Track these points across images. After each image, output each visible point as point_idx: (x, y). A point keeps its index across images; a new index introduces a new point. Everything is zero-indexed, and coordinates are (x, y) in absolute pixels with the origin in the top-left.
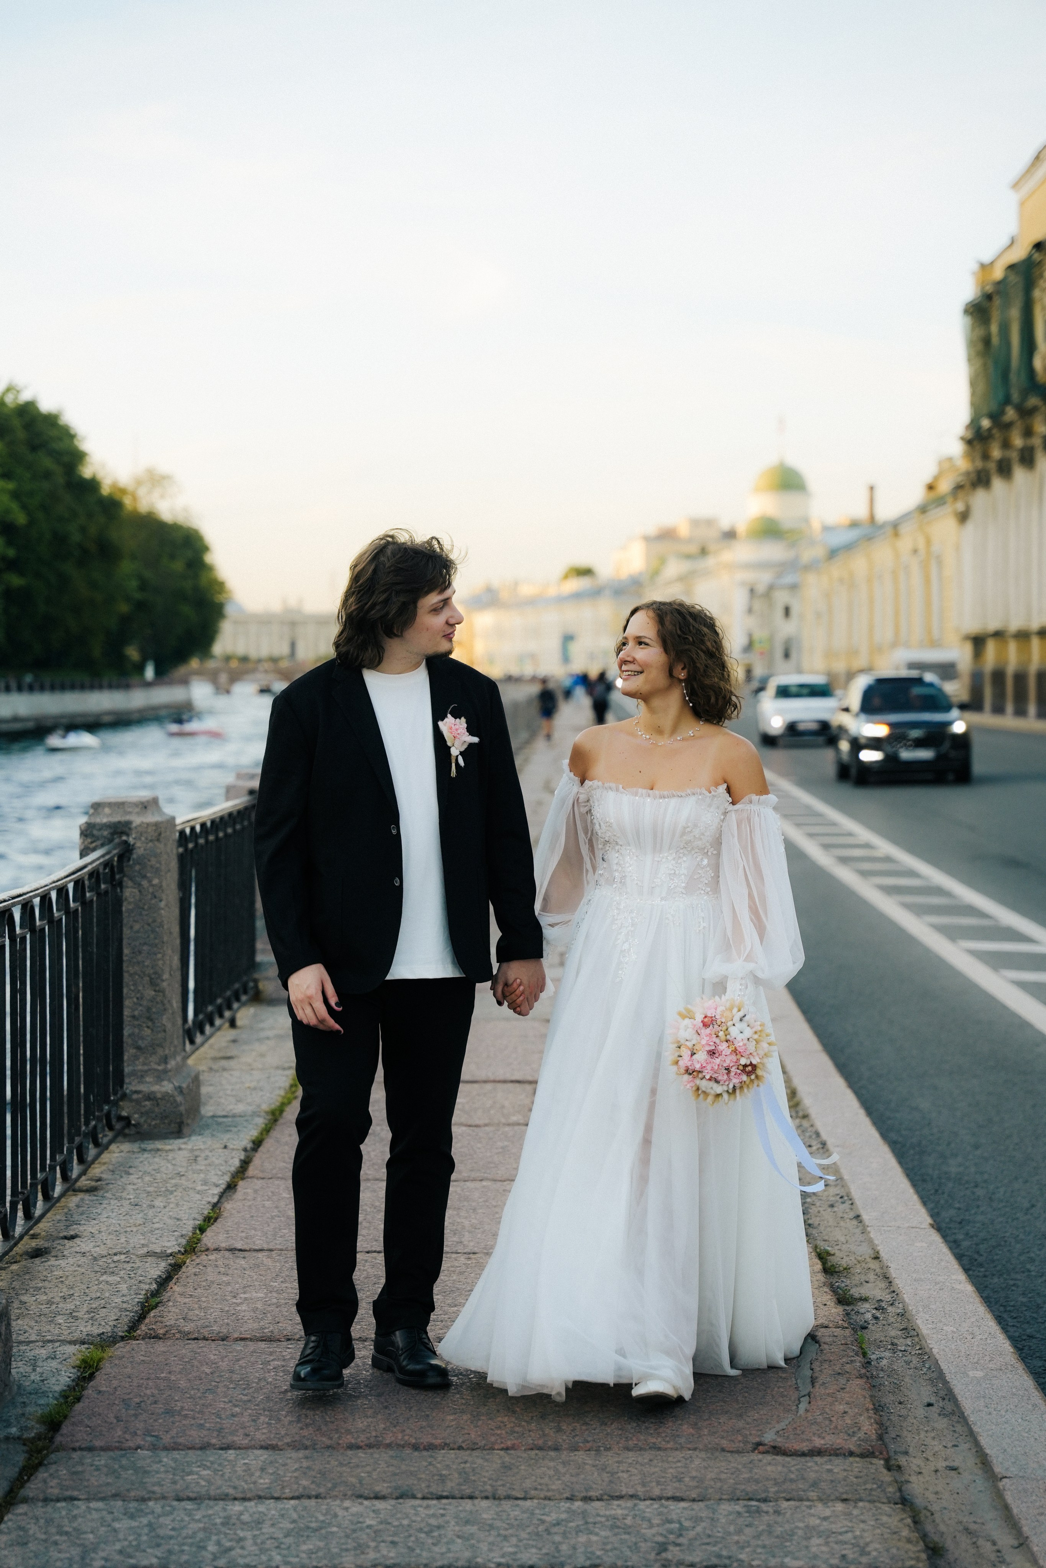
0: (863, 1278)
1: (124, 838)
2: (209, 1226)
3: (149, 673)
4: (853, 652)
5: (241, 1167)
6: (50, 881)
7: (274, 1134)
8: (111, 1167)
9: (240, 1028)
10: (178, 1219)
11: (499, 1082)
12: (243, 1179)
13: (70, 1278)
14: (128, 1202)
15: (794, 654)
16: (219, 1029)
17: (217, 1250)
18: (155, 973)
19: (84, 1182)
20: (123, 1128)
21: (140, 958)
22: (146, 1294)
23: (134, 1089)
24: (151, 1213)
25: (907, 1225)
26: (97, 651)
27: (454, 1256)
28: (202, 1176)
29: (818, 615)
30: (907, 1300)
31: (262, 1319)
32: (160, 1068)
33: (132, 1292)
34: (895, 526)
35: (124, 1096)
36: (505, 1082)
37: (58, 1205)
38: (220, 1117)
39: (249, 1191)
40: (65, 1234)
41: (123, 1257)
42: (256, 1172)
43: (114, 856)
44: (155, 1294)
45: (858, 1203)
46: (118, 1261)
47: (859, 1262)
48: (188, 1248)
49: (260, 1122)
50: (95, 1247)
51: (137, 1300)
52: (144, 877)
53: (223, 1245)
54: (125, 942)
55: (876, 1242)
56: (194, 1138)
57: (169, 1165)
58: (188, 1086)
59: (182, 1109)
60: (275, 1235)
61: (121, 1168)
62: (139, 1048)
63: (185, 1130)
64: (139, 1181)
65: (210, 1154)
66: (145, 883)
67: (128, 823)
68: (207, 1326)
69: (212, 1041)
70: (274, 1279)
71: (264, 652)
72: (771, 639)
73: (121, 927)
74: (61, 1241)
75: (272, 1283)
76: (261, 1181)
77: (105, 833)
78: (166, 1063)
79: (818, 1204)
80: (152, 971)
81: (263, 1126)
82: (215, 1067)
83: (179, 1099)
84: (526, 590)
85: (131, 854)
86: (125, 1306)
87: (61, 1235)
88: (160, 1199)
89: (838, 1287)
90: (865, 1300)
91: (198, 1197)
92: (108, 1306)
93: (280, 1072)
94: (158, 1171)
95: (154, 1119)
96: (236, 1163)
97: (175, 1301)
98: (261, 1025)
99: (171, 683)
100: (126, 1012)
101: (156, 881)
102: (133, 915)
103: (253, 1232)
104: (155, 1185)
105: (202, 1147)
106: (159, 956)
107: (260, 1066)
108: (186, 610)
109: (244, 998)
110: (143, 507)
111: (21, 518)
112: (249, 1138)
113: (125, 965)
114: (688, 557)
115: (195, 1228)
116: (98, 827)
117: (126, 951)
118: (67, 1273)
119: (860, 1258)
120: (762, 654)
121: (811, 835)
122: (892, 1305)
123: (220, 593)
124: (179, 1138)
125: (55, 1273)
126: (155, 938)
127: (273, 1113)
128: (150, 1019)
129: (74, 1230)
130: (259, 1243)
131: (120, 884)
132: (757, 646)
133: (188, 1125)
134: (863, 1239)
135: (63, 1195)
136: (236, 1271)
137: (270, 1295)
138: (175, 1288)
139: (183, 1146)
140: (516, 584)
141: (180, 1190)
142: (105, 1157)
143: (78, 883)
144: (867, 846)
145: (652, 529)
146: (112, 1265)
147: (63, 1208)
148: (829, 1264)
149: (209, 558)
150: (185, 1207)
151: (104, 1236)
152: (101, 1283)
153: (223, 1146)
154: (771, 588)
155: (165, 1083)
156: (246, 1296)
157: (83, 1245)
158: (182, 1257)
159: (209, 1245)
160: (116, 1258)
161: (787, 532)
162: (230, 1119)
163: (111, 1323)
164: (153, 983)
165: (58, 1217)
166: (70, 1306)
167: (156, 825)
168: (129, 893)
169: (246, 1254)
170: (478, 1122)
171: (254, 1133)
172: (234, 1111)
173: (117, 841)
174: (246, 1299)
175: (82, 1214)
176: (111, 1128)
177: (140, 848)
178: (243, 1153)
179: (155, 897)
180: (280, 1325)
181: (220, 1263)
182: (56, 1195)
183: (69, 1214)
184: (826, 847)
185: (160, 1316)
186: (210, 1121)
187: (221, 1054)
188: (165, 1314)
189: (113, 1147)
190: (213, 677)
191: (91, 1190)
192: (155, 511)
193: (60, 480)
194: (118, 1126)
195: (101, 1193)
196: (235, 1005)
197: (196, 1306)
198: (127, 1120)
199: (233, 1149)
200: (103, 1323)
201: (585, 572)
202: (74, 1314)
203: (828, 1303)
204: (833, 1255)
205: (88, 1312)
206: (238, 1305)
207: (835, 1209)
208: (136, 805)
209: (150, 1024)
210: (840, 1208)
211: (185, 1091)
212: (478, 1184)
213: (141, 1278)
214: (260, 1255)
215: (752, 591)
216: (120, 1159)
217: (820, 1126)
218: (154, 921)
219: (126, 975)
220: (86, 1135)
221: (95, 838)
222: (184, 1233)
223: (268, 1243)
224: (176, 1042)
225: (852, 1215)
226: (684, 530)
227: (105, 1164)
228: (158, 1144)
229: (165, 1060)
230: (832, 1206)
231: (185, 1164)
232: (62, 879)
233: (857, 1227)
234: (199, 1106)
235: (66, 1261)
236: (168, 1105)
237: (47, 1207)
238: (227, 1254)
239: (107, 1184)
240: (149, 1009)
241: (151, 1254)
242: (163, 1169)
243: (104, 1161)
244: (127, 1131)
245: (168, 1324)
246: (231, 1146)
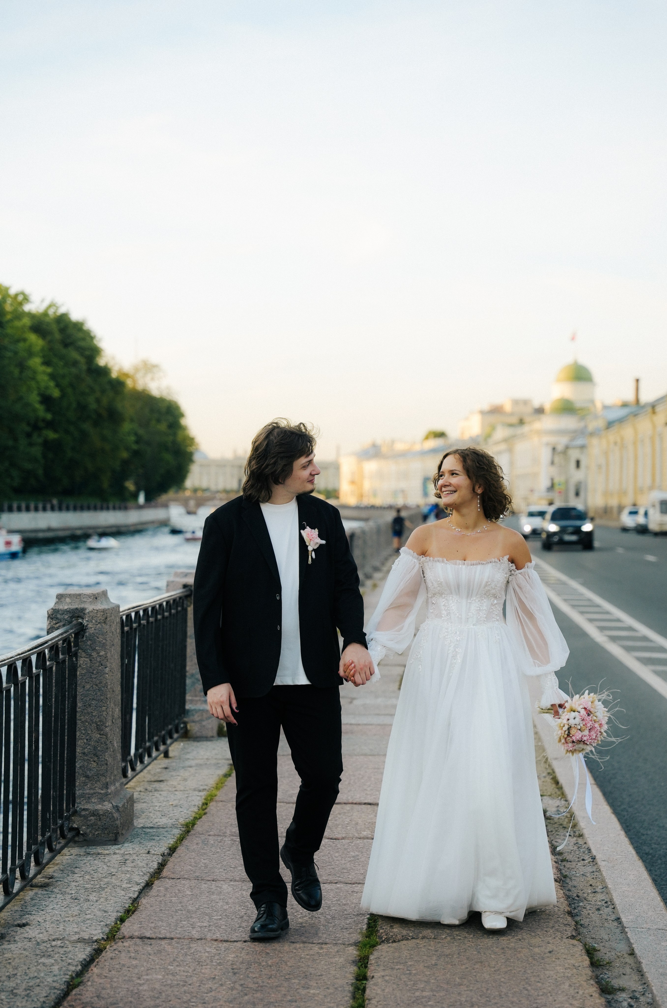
0: (622, 971)
1: (80, 620)
2: (128, 917)
3: (141, 499)
4: (624, 493)
5: (159, 869)
6: (16, 654)
7: (185, 842)
8: (61, 867)
9: (171, 757)
10: (105, 912)
11: (356, 804)
12: (158, 878)
13: (16, 960)
14: (70, 896)
15: (582, 494)
16: (156, 758)
17: (131, 937)
18: (100, 721)
19: (40, 879)
20: (74, 837)
21: (89, 710)
22: (71, 976)
23: (83, 808)
24: (86, 905)
25: (656, 927)
26: (106, 485)
27: (311, 945)
28: (128, 875)
29: (599, 467)
30: (655, 991)
31: (158, 998)
32: (102, 792)
33: (62, 973)
34: (653, 406)
35: (75, 813)
36: (360, 804)
37: (17, 898)
38: (147, 828)
39: (161, 888)
40: (19, 922)
41: (59, 942)
42: (169, 873)
43: (71, 634)
44: (80, 974)
45: (619, 907)
46: (55, 946)
47: (618, 957)
48: (110, 935)
49: (177, 832)
50: (39, 933)
51: (64, 980)
52: (94, 650)
53: (136, 934)
54: (78, 698)
55: (632, 941)
56: (126, 845)
57: (105, 866)
58: (124, 805)
59: (118, 822)
60: (176, 926)
61: (69, 868)
62: (87, 777)
63: (120, 839)
64: (81, 879)
65: (136, 858)
66: (94, 654)
67: (83, 610)
68: (115, 1004)
69: (149, 768)
70: (171, 964)
71: (221, 486)
72: (567, 482)
73: (76, 686)
74: (14, 928)
75: (169, 967)
76: (172, 881)
77: (66, 617)
78: (107, 788)
79: (588, 908)
80: (98, 720)
81: (179, 836)
82: (149, 788)
83: (116, 815)
84: (400, 447)
85: (85, 633)
86: (55, 984)
87: (16, 923)
88: (94, 894)
89: (602, 979)
90: (622, 990)
91: (123, 893)
92: (41, 984)
93: (197, 793)
94: (96, 871)
95: (97, 830)
96: (155, 865)
97: (93, 981)
98: (188, 756)
99: (156, 507)
100: (78, 750)
101: (102, 653)
102: (85, 678)
103: (161, 923)
104: (92, 882)
105: (131, 852)
106: (104, 708)
107: (182, 788)
108: (168, 457)
109: (175, 736)
110: (140, 386)
111: (56, 393)
112: (167, 845)
113: (78, 715)
114: (511, 425)
115: (117, 919)
116: (60, 612)
117: (79, 704)
118: (15, 956)
119: (619, 954)
120: (560, 492)
121: (591, 620)
122: (643, 994)
123: (191, 446)
124: (115, 844)
125: (6, 955)
126: (101, 695)
127: (187, 825)
128: (95, 755)
129: (26, 919)
130: (164, 932)
131: (76, 655)
132: (557, 487)
133: (122, 834)
134: (621, 938)
135: (21, 889)
136: (143, 956)
137: (166, 977)
138: (95, 970)
139: (117, 851)
140: (393, 442)
141: (110, 887)
142: (58, 859)
143: (41, 656)
144: (630, 629)
145: (486, 407)
146: (50, 949)
147: (21, 900)
148: (596, 959)
149: (183, 422)
150: (112, 901)
151: (47, 925)
152: (39, 964)
153: (147, 852)
154: (567, 448)
155: (106, 803)
156: (148, 977)
157: (30, 932)
158: (104, 943)
159: (126, 933)
160: (54, 943)
161: (579, 410)
162: (155, 830)
163: (42, 1000)
164: (99, 729)
165: (16, 908)
166: (12, 984)
167: (104, 611)
168: (83, 661)
169: (153, 941)
170: (339, 836)
171: (172, 842)
172: (159, 824)
173: (74, 622)
174: (147, 980)
175: (34, 906)
176: (63, 836)
177: (91, 628)
178: (161, 857)
179: (102, 665)
180: (171, 1003)
181: (131, 949)
182: (15, 891)
183: (24, 906)
184: (602, 629)
185: (79, 995)
186: (140, 831)
187: (156, 778)
188: (84, 992)
189: (65, 851)
190: (185, 503)
191: (44, 886)
192: (147, 389)
193: (84, 367)
194: (69, 835)
195: (51, 888)
196: (169, 741)
197: (109, 986)
198: (77, 831)
199: (154, 854)
200: (35, 1000)
201: (441, 435)
202: (15, 991)
203: (594, 994)
204: (599, 950)
205: (26, 990)
206: (141, 985)
207: (601, 912)
208: (89, 596)
209: (96, 759)
210: (606, 911)
211: (120, 809)
212: (333, 886)
213: (70, 961)
214: (163, 942)
215: (554, 449)
216: (69, 861)
217: (591, 844)
218: (100, 683)
219: (79, 722)
220: (42, 844)
221: (59, 620)
222: (108, 923)
223: (170, 932)
224: (115, 772)
225: (613, 917)
226: (508, 407)
227: (57, 864)
228: (99, 850)
229: (106, 786)
230: (598, 909)
231: (116, 866)
232: (26, 652)
233: (618, 927)
234: (132, 820)
235: (16, 945)
236: (108, 819)
237: (7, 900)
238: (138, 941)
239: (56, 881)
240: (95, 748)
241: (81, 940)
242: (100, 870)
243: (57, 862)
244: (76, 839)
245: (85, 1001)
246: (153, 852)
